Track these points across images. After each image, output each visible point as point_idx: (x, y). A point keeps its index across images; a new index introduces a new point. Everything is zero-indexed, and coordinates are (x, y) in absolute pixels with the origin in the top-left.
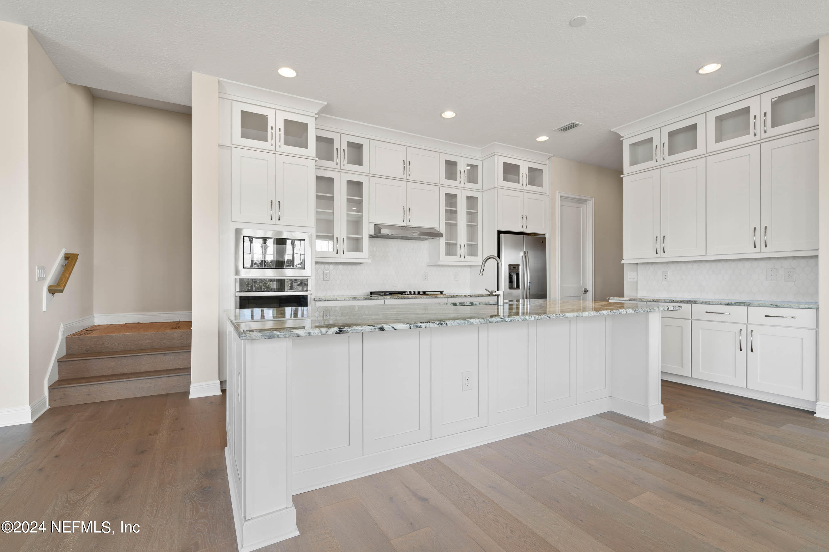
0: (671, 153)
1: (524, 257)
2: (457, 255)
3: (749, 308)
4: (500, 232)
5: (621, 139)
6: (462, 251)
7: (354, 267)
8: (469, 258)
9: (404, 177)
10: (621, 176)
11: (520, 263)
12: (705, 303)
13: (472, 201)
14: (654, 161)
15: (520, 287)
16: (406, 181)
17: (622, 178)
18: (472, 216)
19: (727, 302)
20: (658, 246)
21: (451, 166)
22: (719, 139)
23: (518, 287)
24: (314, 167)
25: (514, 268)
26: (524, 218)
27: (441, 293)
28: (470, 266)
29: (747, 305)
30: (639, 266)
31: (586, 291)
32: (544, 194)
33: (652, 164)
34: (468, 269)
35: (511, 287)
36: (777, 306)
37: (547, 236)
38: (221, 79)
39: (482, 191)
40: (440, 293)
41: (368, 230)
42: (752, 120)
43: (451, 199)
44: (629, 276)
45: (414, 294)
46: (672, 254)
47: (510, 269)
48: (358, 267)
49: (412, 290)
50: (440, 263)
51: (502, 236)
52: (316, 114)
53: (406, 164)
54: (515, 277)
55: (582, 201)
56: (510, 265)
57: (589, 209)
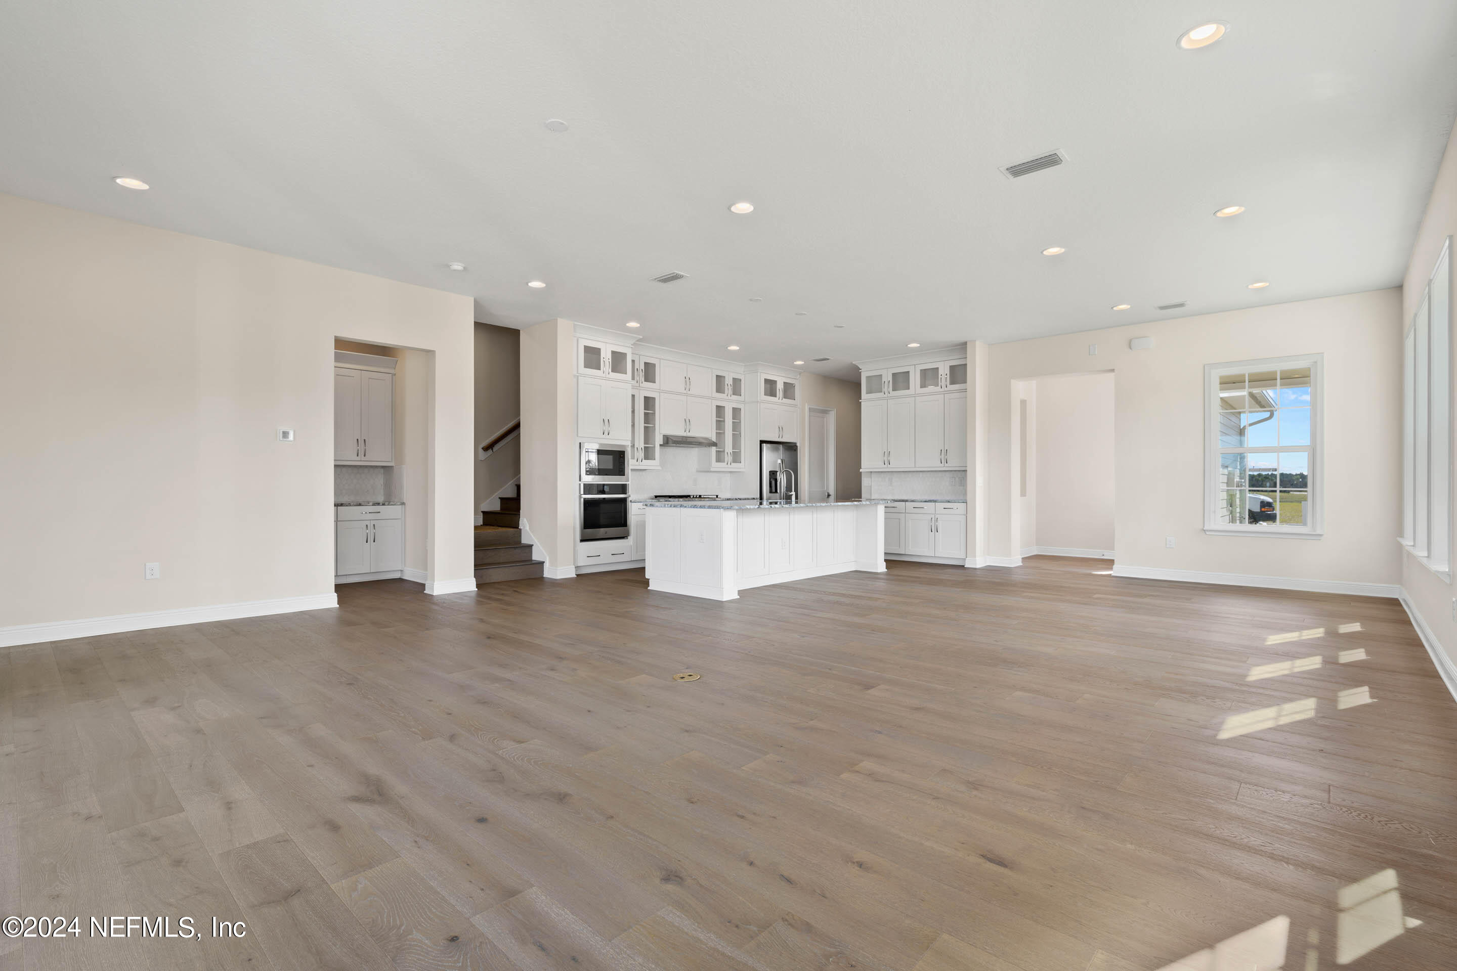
0: (894, 390)
1: (781, 464)
2: (724, 462)
3: (936, 503)
4: (762, 442)
5: (860, 371)
6: (728, 458)
7: (641, 473)
8: (734, 465)
9: (685, 392)
10: (860, 401)
11: (778, 469)
12: (913, 501)
13: (736, 412)
14: (883, 393)
15: (778, 491)
16: (686, 395)
17: (861, 402)
18: (736, 426)
19: (924, 500)
20: (886, 458)
21: (720, 379)
22: (923, 385)
23: (776, 492)
24: (631, 387)
25: (774, 474)
26: (781, 429)
27: (717, 496)
28: (731, 472)
29: (935, 501)
30: (873, 475)
31: (829, 495)
32: (795, 406)
33: (880, 395)
34: (729, 475)
35: (771, 492)
36: (949, 502)
37: (798, 445)
38: (576, 323)
39: (744, 402)
40: (715, 497)
41: (659, 440)
42: (940, 377)
43: (720, 410)
44: (865, 482)
45: (696, 497)
46: (895, 465)
47: (770, 474)
48: (644, 473)
49: (695, 494)
50: (712, 470)
51: (764, 445)
52: (632, 345)
53: (687, 380)
54: (773, 482)
55: (825, 412)
56: (770, 472)
57: (831, 420)
